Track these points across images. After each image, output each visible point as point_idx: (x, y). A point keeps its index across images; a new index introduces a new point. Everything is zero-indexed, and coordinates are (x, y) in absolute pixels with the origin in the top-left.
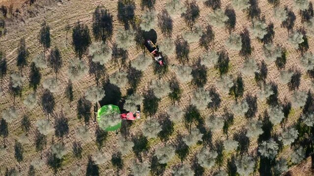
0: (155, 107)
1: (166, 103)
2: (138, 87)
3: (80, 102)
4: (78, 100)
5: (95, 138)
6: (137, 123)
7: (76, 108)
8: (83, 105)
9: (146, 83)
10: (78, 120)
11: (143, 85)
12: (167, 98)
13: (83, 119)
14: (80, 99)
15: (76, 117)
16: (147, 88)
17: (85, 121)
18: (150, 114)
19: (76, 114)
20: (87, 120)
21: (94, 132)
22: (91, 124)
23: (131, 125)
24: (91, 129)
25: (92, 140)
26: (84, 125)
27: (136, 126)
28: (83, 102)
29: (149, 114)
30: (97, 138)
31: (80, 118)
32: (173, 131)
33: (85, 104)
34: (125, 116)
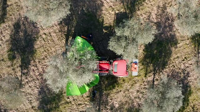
0: (165, 56)
1: (185, 51)
2: (139, 13)
3: (17, 26)
4: (14, 21)
5: (36, 104)
6: (126, 85)
7: (8, 37)
8: (21, 34)
9: (155, 8)
10: (9, 63)
11: (147, 9)
12: (188, 42)
13: (18, 62)
14: (19, 20)
15: (6, 56)
16: (154, 16)
17: (21, 66)
18: (154, 70)
19: (6, 49)
20: (25, 65)
21: (36, 91)
22: (31, 73)
23: (114, 87)
24: (31, 84)
25: (31, 106)
26: (19, 74)
27: (123, 89)
28: (22, 27)
29: (152, 68)
30: (41, 103)
31: (12, 58)
32: (188, 104)
33: (26, 32)
34: (106, 67)
